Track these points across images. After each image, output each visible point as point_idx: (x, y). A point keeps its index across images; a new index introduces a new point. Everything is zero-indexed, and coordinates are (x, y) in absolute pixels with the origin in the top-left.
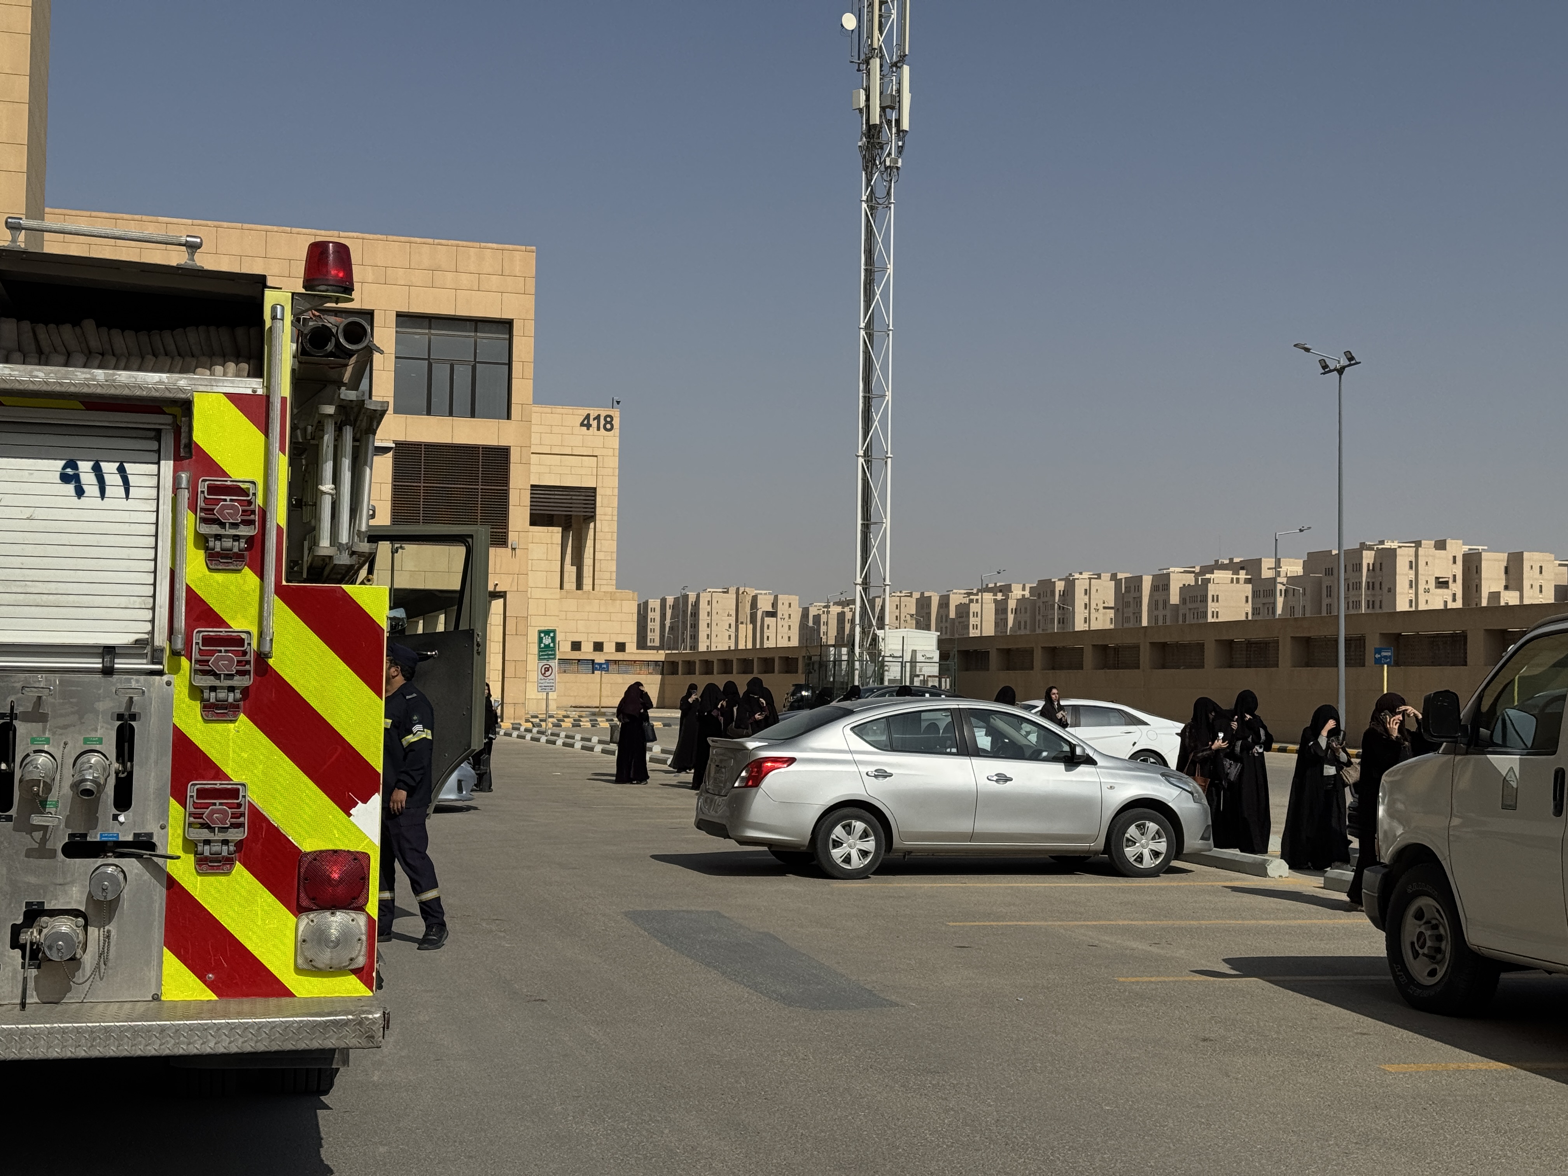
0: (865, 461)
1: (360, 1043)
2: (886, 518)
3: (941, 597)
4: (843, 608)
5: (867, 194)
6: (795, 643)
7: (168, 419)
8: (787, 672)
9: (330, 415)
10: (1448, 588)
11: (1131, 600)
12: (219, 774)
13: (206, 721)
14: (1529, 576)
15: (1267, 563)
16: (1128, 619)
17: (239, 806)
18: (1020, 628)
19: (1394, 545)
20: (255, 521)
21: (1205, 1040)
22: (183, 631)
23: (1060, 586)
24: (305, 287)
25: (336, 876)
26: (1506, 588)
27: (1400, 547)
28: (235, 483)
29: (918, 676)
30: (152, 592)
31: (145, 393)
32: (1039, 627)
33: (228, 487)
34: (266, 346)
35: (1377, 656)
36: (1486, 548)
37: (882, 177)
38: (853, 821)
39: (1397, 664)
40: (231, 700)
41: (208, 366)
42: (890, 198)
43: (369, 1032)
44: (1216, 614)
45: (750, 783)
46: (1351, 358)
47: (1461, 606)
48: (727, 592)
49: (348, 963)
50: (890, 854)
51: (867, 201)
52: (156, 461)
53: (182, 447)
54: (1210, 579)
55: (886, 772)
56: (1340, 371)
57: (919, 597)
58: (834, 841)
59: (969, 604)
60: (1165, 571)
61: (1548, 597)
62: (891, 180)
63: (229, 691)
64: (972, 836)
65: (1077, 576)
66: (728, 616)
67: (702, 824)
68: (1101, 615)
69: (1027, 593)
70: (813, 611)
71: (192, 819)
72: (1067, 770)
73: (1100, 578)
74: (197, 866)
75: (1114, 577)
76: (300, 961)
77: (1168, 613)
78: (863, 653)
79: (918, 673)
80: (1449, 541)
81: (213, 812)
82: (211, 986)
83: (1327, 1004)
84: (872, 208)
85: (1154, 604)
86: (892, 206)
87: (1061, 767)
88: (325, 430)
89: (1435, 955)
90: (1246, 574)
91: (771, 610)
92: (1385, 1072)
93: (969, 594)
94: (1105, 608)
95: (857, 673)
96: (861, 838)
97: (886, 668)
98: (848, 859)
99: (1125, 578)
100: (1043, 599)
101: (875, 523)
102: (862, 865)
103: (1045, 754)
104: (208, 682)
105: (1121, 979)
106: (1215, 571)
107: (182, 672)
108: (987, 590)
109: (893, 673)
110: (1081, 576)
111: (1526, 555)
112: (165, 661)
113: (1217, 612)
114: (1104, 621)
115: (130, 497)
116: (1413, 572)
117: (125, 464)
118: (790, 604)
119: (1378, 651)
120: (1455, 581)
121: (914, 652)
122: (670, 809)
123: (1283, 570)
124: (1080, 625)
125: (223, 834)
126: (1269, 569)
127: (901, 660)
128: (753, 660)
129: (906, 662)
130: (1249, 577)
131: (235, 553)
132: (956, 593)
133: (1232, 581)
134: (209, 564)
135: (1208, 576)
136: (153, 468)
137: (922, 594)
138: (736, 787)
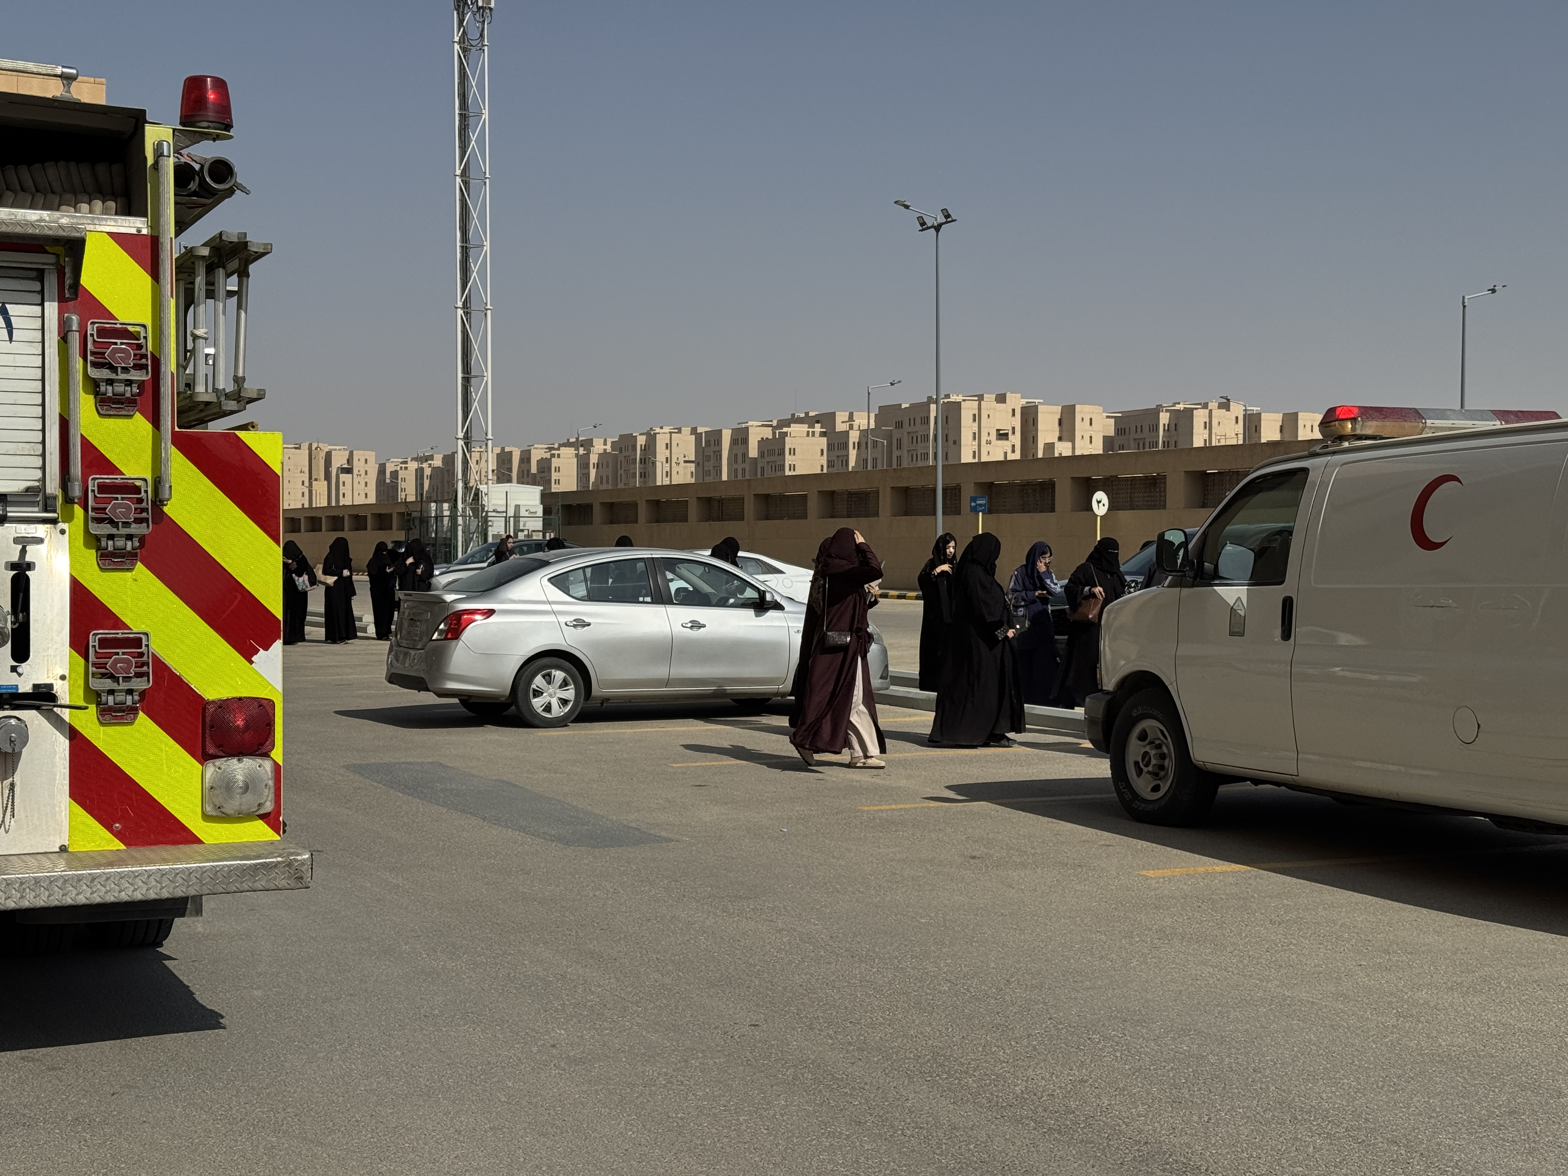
0: (464, 312)
1: (289, 884)
2: (487, 371)
3: (522, 452)
4: (421, 464)
5: (460, 35)
6: (372, 500)
7: (51, 259)
8: (380, 529)
9: (204, 257)
10: (1007, 439)
11: (711, 454)
12: (118, 623)
13: (102, 569)
14: (1081, 428)
15: (841, 418)
16: (708, 473)
17: (141, 655)
18: (602, 483)
19: (959, 398)
20: (147, 365)
21: (973, 858)
22: (80, 478)
23: (641, 440)
24: (182, 124)
25: (240, 723)
26: (1060, 439)
27: (964, 400)
28: (124, 326)
29: (522, 531)
30: (41, 438)
31: (37, 231)
32: (621, 481)
33: (116, 330)
34: (149, 185)
35: (973, 504)
36: (1042, 401)
37: (475, 19)
38: (553, 670)
39: (990, 512)
40: (129, 547)
41: (73, 203)
42: (484, 40)
43: (298, 873)
44: (793, 467)
45: (449, 636)
46: (947, 216)
47: (1019, 458)
48: (299, 448)
49: (257, 808)
50: (589, 702)
51: (459, 43)
52: (39, 302)
53: (67, 287)
54: (787, 432)
55: (584, 622)
56: (938, 228)
57: (499, 452)
58: (534, 690)
59: (550, 459)
60: (744, 426)
61: (1097, 448)
62: (484, 21)
63: (127, 539)
64: (668, 682)
65: (658, 430)
66: (301, 472)
67: (394, 678)
68: (682, 469)
69: (609, 448)
70: (390, 468)
71: (94, 669)
72: (756, 616)
73: (680, 433)
74: (100, 717)
75: (694, 431)
76: (209, 809)
77: (747, 466)
78: (465, 508)
79: (521, 528)
80: (1008, 395)
81: (116, 662)
82: (118, 835)
83: (1061, 822)
84: (465, 50)
85: (734, 458)
86: (486, 48)
87: (751, 612)
88: (197, 272)
89: (1158, 772)
90: (821, 428)
91: (346, 466)
92: (1147, 878)
93: (550, 449)
94: (685, 462)
95: (460, 528)
96: (560, 687)
97: (490, 523)
98: (548, 708)
99: (705, 432)
100: (624, 454)
101: (476, 377)
102: (562, 714)
103: (732, 601)
104: (105, 530)
105: (866, 808)
106: (792, 425)
107: (75, 520)
108: (568, 444)
109: (497, 528)
110: (662, 431)
111: (1078, 408)
112: (59, 510)
113: (794, 465)
114: (685, 474)
115: (13, 339)
116: (976, 424)
117: (7, 306)
118: (366, 460)
119: (973, 499)
120: (1014, 433)
121: (517, 507)
122: (323, 666)
123: (855, 424)
124: (661, 480)
125: (127, 684)
126: (843, 422)
127: (504, 515)
128: (343, 517)
129: (510, 517)
130: (824, 430)
131: (128, 398)
132: (537, 448)
133: (808, 435)
134: (100, 410)
135: (785, 430)
136: (36, 310)
137: (503, 449)
138: (434, 640)
